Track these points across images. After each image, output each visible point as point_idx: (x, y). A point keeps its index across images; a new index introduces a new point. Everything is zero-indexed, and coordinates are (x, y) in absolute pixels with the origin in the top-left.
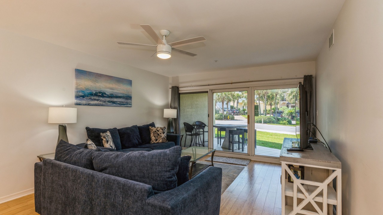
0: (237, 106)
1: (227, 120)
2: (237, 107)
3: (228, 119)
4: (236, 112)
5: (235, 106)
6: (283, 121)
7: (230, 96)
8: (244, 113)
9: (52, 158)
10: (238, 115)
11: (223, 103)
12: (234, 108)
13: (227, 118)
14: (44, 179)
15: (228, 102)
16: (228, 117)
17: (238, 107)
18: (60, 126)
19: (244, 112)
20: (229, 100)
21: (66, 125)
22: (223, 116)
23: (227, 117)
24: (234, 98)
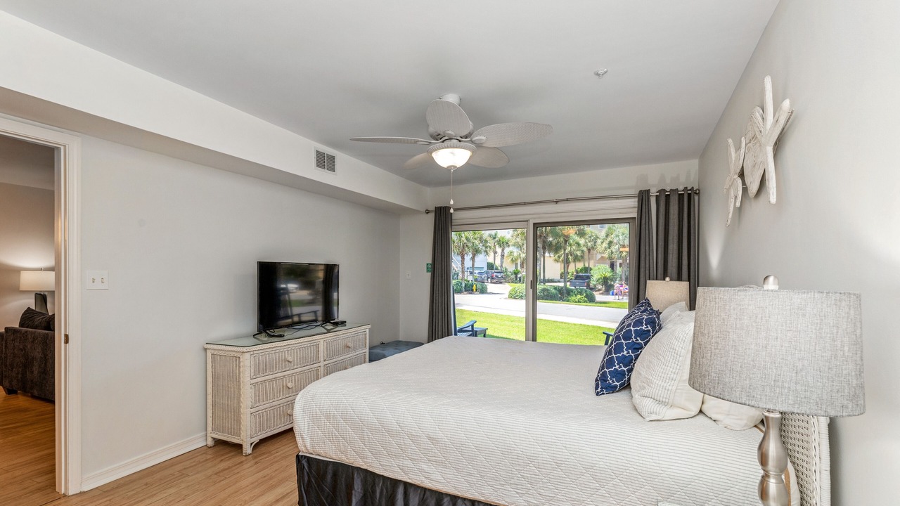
0: (502, 262)
1: (471, 293)
2: (501, 266)
3: (475, 290)
4: (497, 276)
5: (498, 263)
6: (576, 295)
7: (477, 242)
8: (516, 279)
9: (17, 325)
10: (501, 283)
11: (463, 258)
12: (495, 267)
13: (472, 290)
14: (6, 347)
15: (474, 256)
16: (474, 288)
17: (504, 266)
18: (36, 294)
19: (516, 276)
20: (476, 252)
21: (46, 293)
22: (463, 285)
23: (473, 286)
24: (486, 247)
